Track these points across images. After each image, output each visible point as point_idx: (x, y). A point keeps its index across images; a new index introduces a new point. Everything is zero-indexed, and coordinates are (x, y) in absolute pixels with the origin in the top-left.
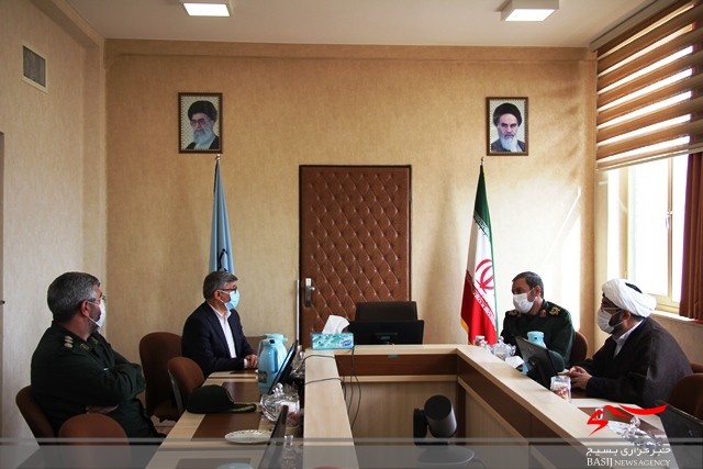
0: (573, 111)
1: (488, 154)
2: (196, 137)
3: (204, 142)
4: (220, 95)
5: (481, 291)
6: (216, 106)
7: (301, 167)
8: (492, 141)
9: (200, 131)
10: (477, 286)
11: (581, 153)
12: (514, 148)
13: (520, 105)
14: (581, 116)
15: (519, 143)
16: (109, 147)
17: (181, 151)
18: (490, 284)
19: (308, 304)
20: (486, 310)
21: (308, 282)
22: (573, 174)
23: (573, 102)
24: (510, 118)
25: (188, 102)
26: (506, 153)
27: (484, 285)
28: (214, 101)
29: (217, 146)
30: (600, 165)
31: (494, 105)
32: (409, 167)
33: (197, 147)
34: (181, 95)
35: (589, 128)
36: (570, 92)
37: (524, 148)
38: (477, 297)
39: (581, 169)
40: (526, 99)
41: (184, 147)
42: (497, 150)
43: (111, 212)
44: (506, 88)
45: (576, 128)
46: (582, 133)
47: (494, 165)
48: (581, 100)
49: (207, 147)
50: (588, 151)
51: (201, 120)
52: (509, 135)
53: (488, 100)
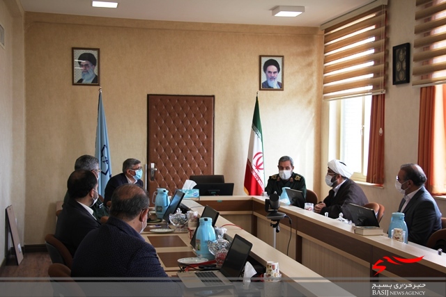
0: (310, 65)
1: (260, 89)
2: (84, 75)
3: (88, 79)
4: (98, 50)
5: (256, 170)
6: (96, 56)
7: (148, 95)
8: (262, 82)
9: (85, 72)
10: (254, 168)
11: (314, 90)
12: (276, 86)
13: (279, 60)
14: (314, 68)
15: (278, 83)
16: (27, 80)
17: (74, 84)
18: (262, 167)
19: (152, 179)
20: (259, 182)
21: (153, 165)
22: (310, 102)
23: (309, 59)
24: (273, 68)
25: (78, 53)
26: (270, 89)
27: (258, 167)
28: (95, 53)
29: (96, 81)
30: (325, 98)
31: (264, 60)
32: (213, 96)
33: (84, 82)
34: (73, 49)
35: (319, 75)
36: (309, 53)
37: (281, 86)
38: (254, 174)
39: (314, 100)
40: (283, 56)
41: (76, 81)
42: (265, 87)
43: (28, 121)
44: (271, 50)
45: (311, 75)
46: (315, 78)
47: (263, 95)
48: (314, 58)
49: (90, 82)
50: (318, 89)
51: (86, 65)
52: (272, 78)
53: (260, 57)
